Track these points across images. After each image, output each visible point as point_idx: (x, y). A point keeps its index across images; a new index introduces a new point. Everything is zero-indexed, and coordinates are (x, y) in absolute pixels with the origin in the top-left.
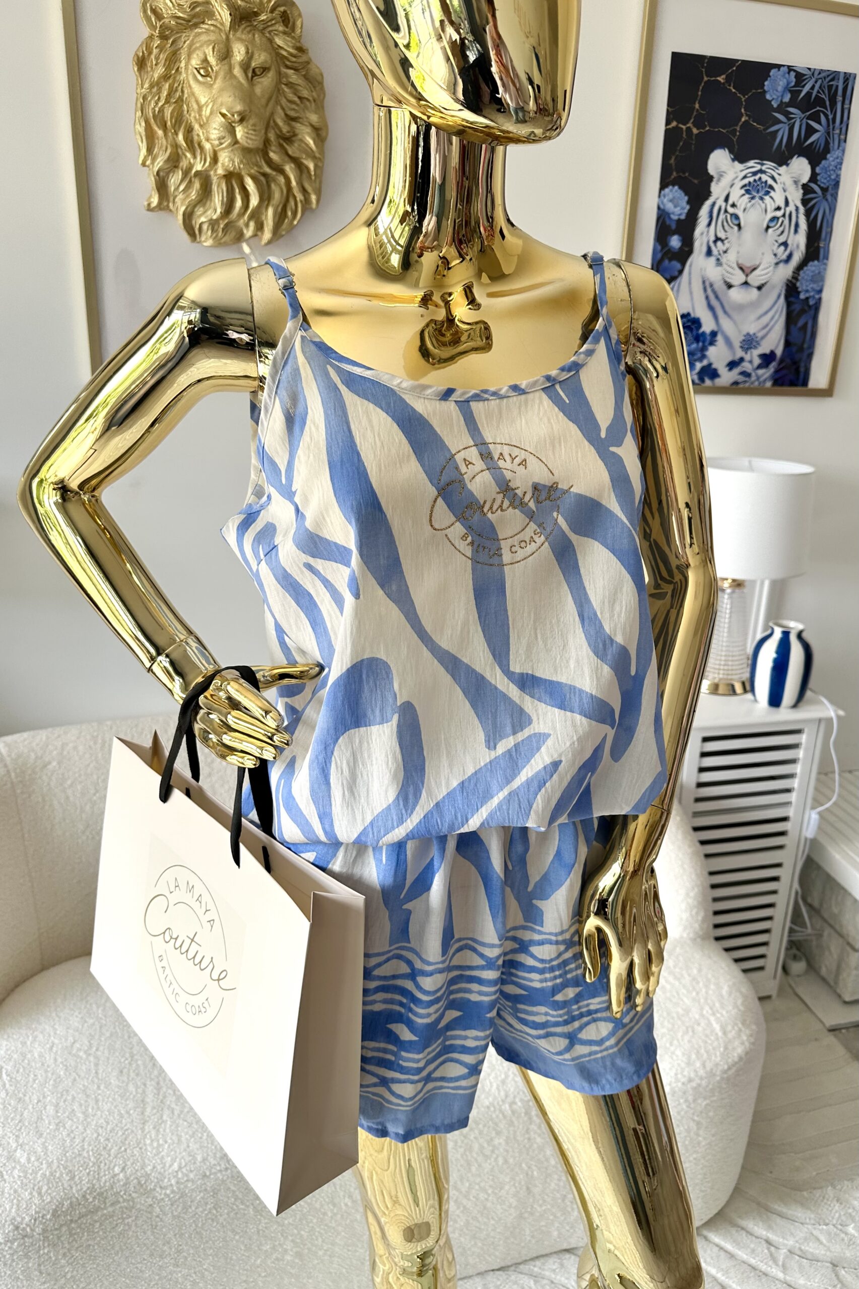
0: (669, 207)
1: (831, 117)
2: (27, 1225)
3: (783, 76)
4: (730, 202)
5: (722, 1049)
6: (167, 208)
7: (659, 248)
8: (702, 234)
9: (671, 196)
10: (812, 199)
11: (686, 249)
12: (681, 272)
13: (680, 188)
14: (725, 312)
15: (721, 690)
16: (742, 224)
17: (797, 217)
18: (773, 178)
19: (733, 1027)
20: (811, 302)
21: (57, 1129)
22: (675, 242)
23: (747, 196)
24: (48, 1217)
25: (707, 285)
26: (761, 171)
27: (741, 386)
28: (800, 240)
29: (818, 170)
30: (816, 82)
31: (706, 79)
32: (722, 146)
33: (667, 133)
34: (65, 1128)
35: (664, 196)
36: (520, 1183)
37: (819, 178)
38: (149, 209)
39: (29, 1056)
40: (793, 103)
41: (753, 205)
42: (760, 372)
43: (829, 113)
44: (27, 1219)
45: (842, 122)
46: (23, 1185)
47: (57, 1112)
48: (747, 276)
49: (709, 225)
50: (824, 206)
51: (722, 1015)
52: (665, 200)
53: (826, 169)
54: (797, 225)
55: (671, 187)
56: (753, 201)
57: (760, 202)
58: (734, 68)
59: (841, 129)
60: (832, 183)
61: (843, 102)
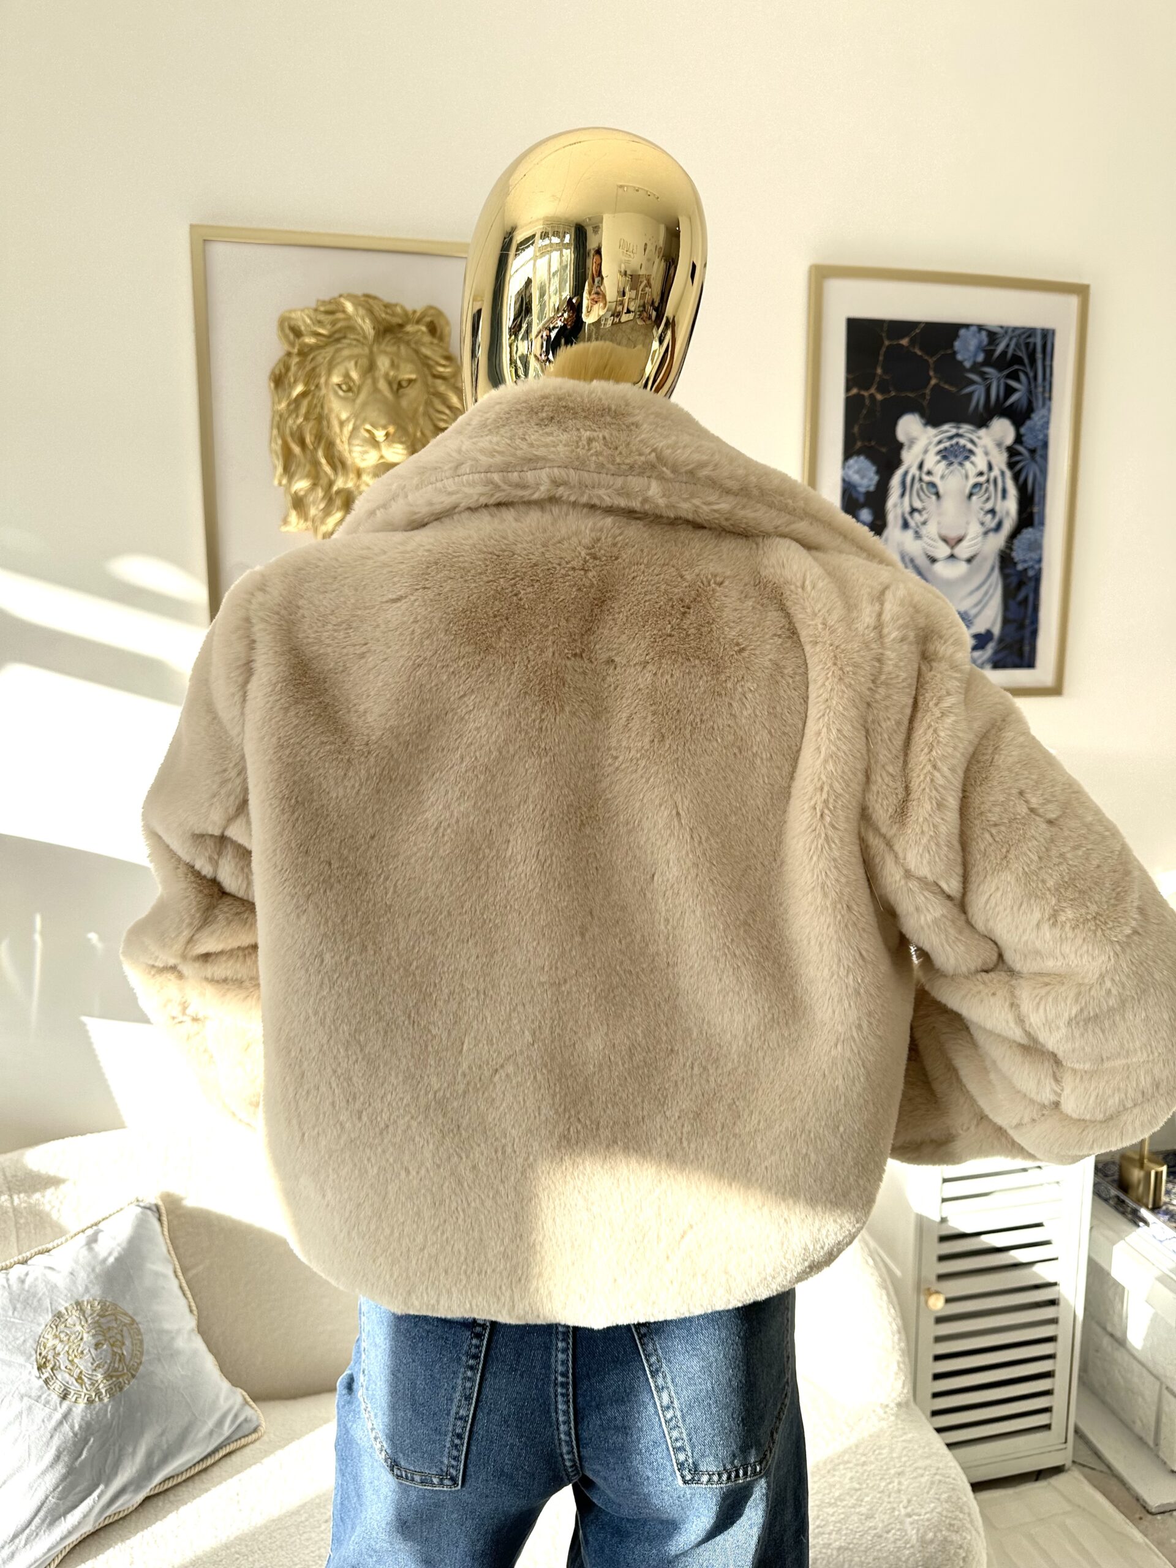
0: (856, 479)
1: (1031, 375)
3: (974, 335)
4: (925, 469)
8: (895, 506)
9: (857, 467)
10: (1017, 462)
11: (879, 523)
13: (866, 457)
16: (941, 491)
17: (1004, 482)
18: (972, 441)
20: (1031, 573)
22: (865, 515)
23: (944, 463)
25: (906, 559)
26: (958, 435)
28: (1010, 506)
29: (1023, 430)
30: (1011, 339)
31: (887, 343)
33: (848, 400)
35: (849, 467)
37: (1024, 439)
40: (987, 362)
41: (951, 472)
43: (1028, 370)
45: (1044, 379)
48: (952, 547)
49: (903, 495)
50: (1034, 468)
52: (851, 472)
53: (1032, 430)
54: (1004, 492)
55: (856, 457)
57: (959, 468)
58: (918, 331)
59: (1044, 387)
60: (1040, 444)
61: (1044, 359)
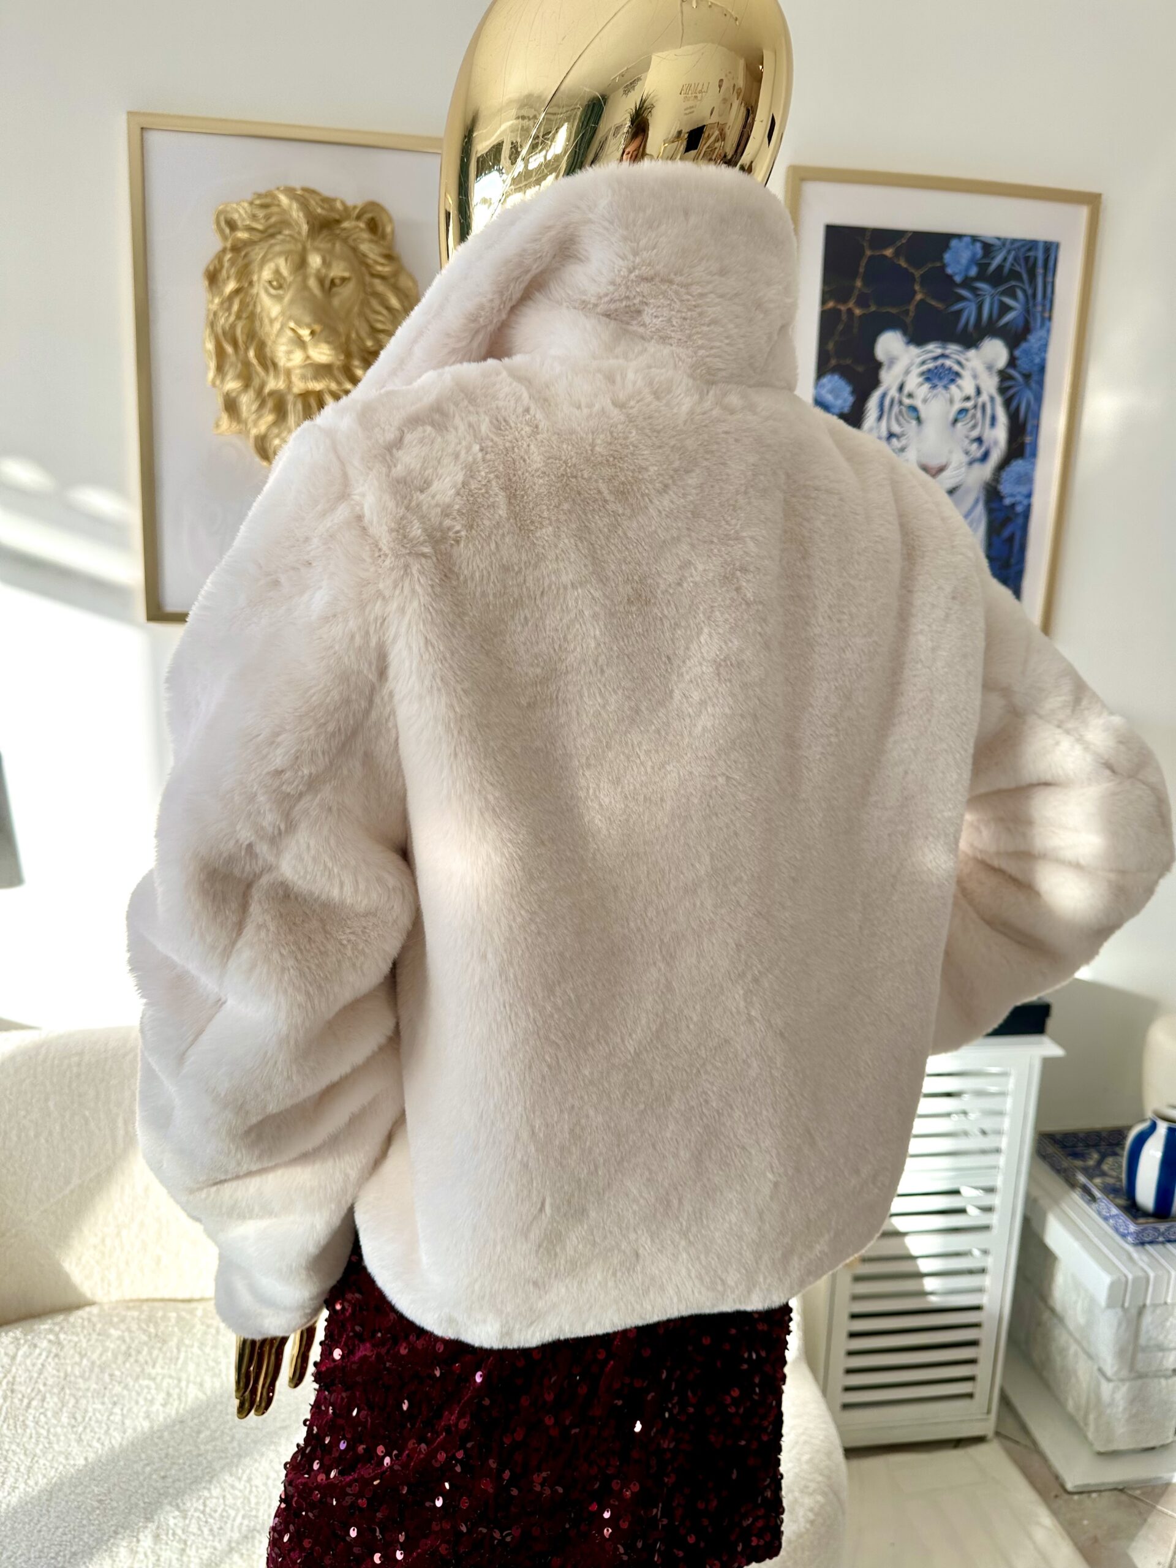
0: (829, 399)
1: (1030, 292)
3: (967, 247)
4: (906, 390)
8: (871, 429)
9: (831, 386)
10: (1010, 388)
13: (841, 377)
16: (923, 415)
17: (993, 408)
18: (959, 363)
20: (1019, 509)
23: (927, 386)
26: (943, 356)
28: (999, 435)
29: (1017, 353)
30: (1009, 252)
33: (824, 314)
35: (822, 386)
37: (1019, 362)
38: (219, 431)
40: (981, 276)
41: (935, 395)
45: (1044, 297)
49: (880, 417)
50: (1028, 395)
52: (824, 390)
53: (1026, 352)
54: (993, 419)
55: (830, 375)
56: (935, 391)
57: (944, 392)
58: (904, 241)
59: (1044, 306)
60: (1036, 369)
61: (1045, 276)
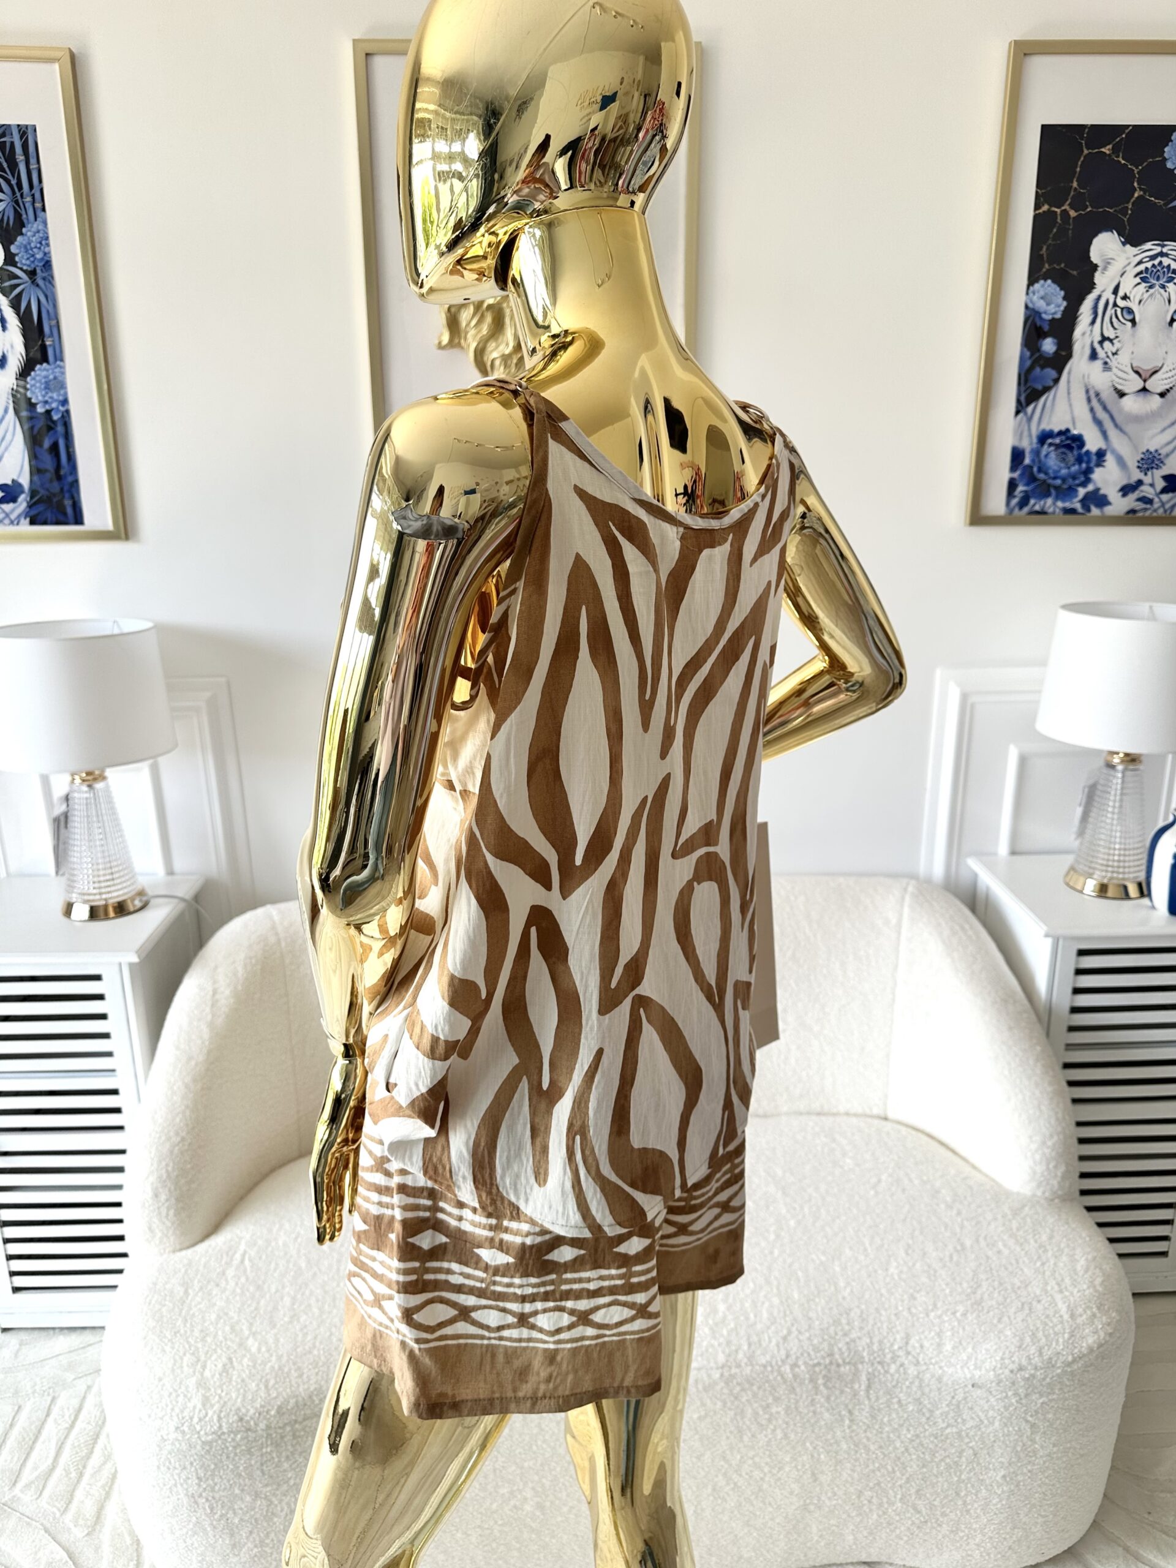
0: (1041, 305)
2: (252, 1418)
4: (1121, 293)
5: (1066, 1336)
6: (459, 345)
7: (1028, 354)
8: (1084, 334)
9: (1042, 293)
11: (1063, 353)
12: (1056, 381)
13: (1054, 282)
14: (1116, 426)
15: (1110, 894)
16: (1137, 319)
19: (1085, 1312)
21: (291, 1322)
22: (1049, 346)
23: (1144, 285)
24: (273, 1413)
25: (1092, 396)
27: (1140, 514)
31: (1086, 152)
32: (1108, 228)
33: (1036, 217)
34: (298, 1321)
35: (1034, 293)
36: (804, 1465)
38: (440, 347)
39: (273, 1244)
41: (1151, 295)
42: (1165, 497)
44: (252, 1411)
46: (251, 1376)
47: (293, 1304)
48: (1145, 381)
49: (1093, 322)
51: (1072, 1293)
52: (1035, 298)
55: (1042, 282)
56: (1151, 291)
57: (1162, 291)
58: (1124, 136)
